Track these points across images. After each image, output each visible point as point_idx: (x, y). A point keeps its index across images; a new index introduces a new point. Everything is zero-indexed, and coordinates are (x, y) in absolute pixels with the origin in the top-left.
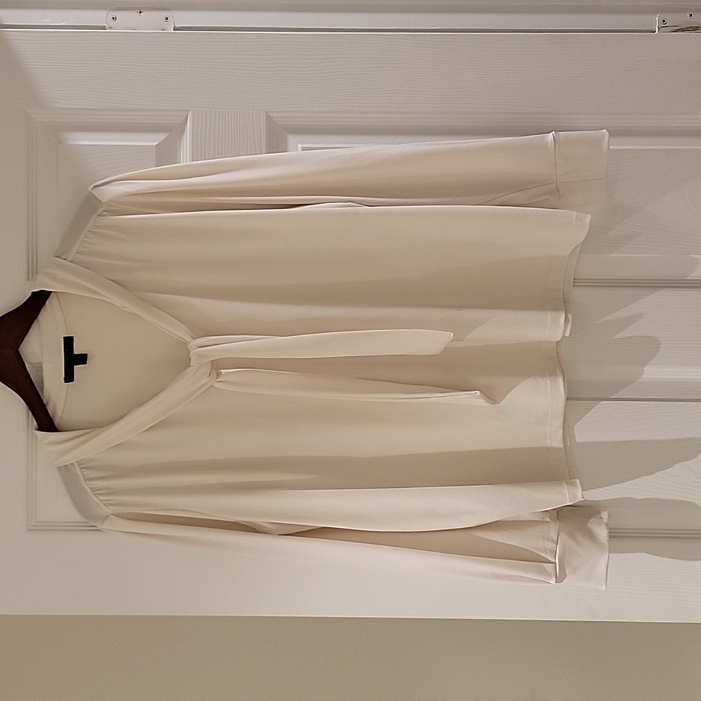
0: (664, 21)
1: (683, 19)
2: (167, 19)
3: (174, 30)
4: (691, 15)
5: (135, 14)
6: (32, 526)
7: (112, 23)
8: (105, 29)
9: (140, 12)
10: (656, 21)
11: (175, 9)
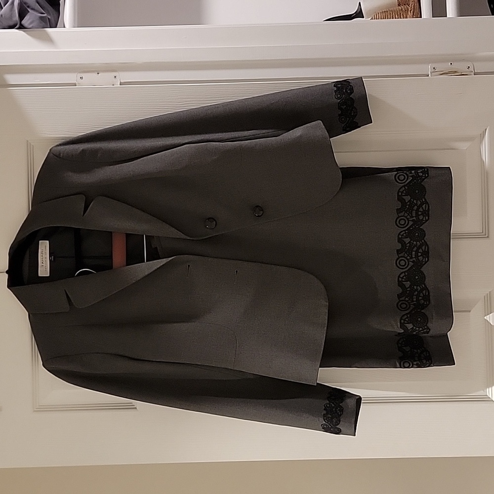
0: (434, 68)
1: (446, 66)
2: (115, 77)
3: (120, 85)
4: (451, 64)
5: (95, 75)
6: (37, 409)
7: (81, 81)
8: (76, 86)
9: (98, 74)
10: (429, 68)
11: (121, 71)
